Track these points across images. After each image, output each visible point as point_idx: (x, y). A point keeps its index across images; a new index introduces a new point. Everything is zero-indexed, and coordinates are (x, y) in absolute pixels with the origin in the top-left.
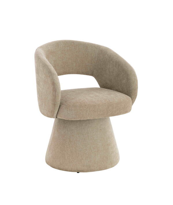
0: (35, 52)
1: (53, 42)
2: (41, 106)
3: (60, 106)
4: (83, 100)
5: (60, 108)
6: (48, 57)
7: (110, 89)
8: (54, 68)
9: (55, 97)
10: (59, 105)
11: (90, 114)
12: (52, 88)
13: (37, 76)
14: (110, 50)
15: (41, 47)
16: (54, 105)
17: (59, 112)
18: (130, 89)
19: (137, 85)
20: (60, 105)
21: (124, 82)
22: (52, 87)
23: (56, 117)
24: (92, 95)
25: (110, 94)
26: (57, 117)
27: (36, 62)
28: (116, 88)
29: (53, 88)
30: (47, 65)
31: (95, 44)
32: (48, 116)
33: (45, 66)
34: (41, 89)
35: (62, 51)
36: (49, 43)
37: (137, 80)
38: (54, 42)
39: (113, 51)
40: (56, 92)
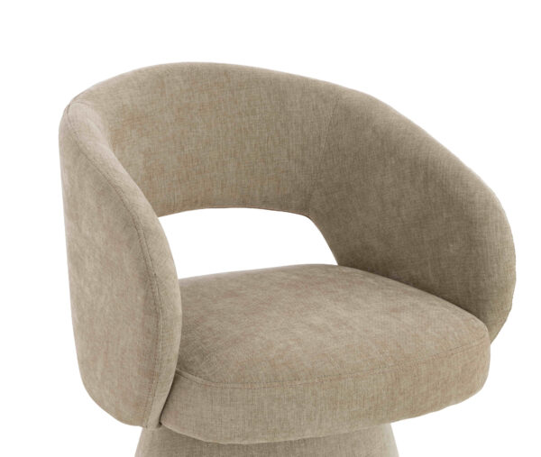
0: (63, 119)
1: (140, 71)
2: (86, 366)
3: (176, 379)
4: (282, 346)
5: (176, 386)
6: (117, 141)
7: (383, 275)
8: (147, 202)
9: (156, 340)
10: (172, 375)
11: (318, 417)
12: (139, 298)
13: (68, 228)
14: (385, 109)
15: (90, 96)
16: (151, 374)
17: (170, 405)
18: (482, 284)
19: (511, 269)
20: (176, 372)
21: (451, 251)
22: (143, 292)
23: (157, 423)
24: (317, 320)
25: (395, 310)
26: (160, 424)
27: (66, 168)
28: (413, 273)
29: (146, 298)
30: (115, 187)
31: (315, 82)
32: (120, 419)
33: (107, 190)
34: (87, 290)
35: (179, 110)
36: (122, 76)
37: (513, 249)
38: (147, 69)
39: (395, 114)
40: (157, 317)
